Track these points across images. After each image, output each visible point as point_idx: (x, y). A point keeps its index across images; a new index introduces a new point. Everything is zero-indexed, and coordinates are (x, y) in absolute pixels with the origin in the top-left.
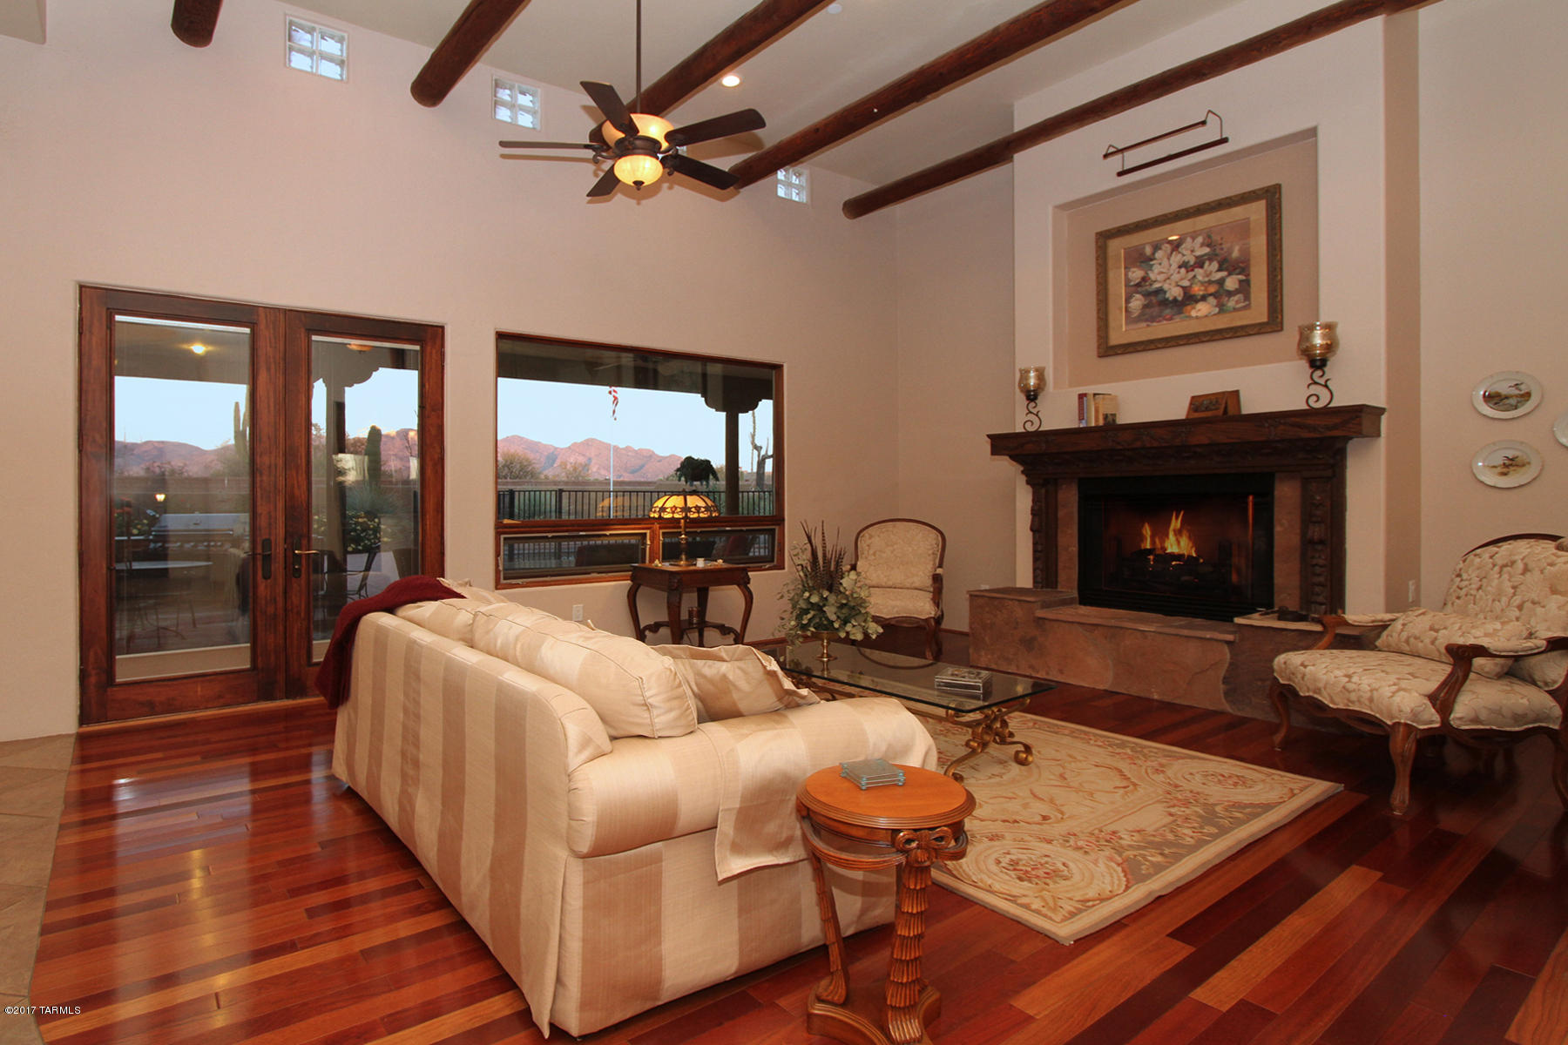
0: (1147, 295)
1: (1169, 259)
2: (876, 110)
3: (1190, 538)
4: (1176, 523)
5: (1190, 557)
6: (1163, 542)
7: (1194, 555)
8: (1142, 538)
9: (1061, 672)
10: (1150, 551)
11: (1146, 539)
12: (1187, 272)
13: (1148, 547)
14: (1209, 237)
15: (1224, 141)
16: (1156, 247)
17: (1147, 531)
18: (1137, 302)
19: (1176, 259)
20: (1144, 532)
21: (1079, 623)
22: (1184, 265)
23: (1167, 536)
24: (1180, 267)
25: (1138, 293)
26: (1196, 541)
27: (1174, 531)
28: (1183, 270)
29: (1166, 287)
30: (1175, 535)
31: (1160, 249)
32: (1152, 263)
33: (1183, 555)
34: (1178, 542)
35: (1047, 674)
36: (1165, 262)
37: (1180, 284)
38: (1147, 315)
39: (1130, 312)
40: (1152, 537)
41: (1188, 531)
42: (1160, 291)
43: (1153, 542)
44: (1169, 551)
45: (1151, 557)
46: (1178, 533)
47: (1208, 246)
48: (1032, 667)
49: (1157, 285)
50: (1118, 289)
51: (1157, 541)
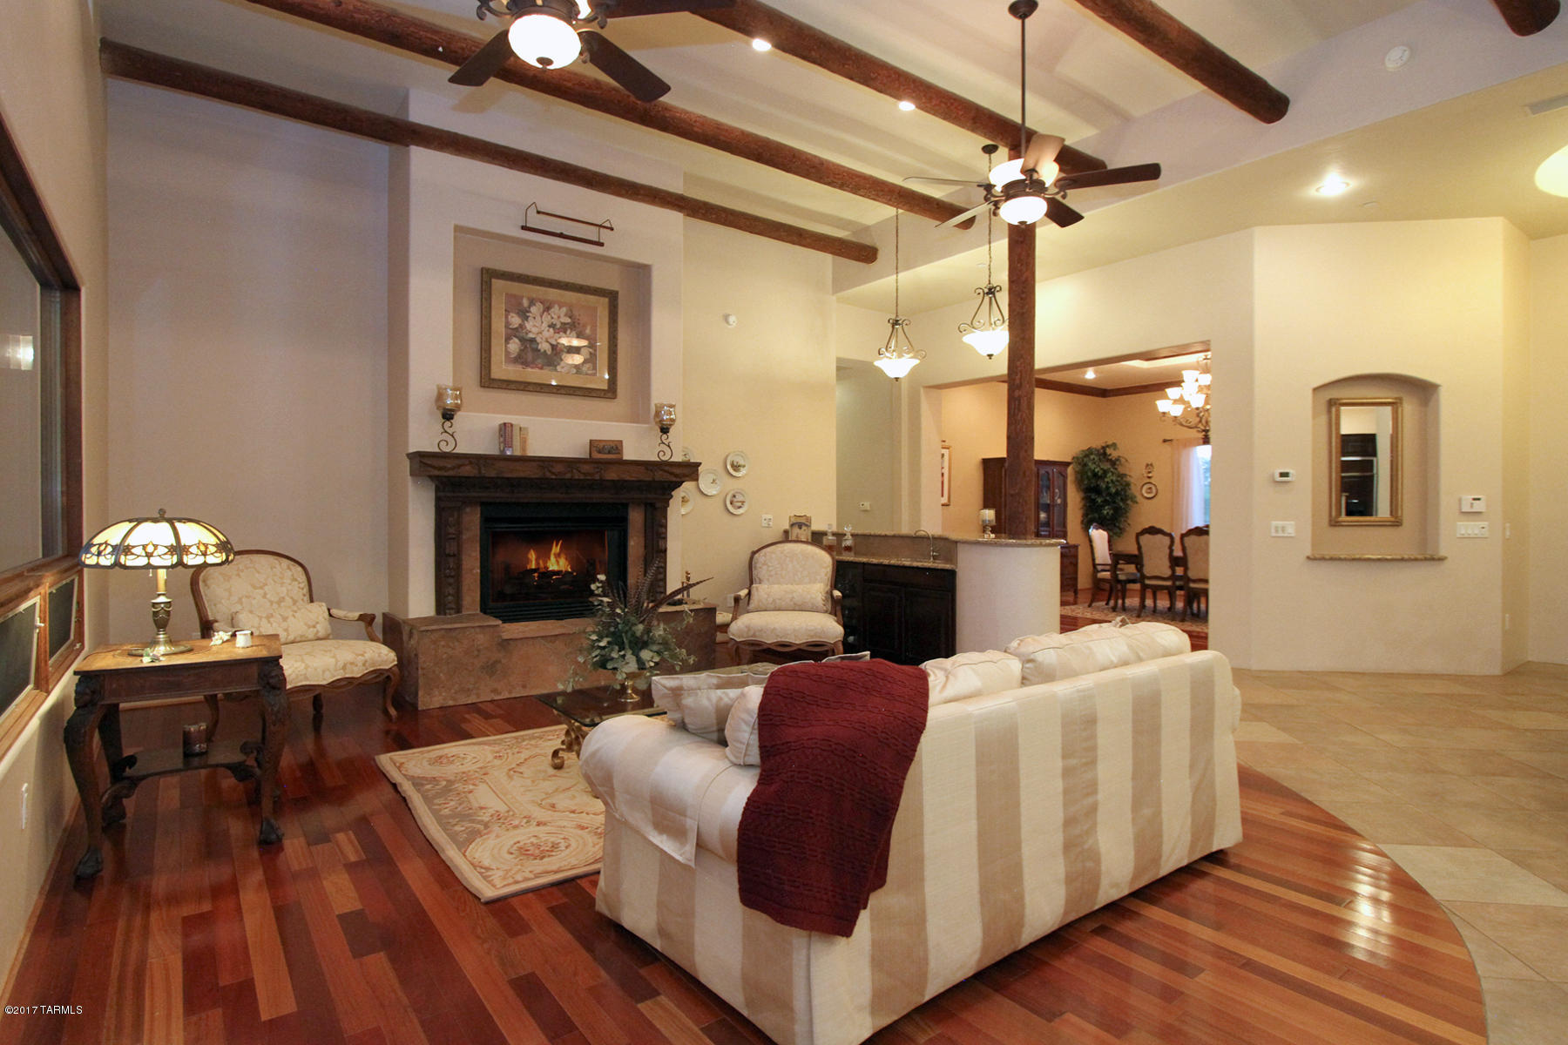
0: (522, 340)
1: (541, 317)
2: (441, 49)
3: (566, 559)
4: (556, 549)
5: (567, 572)
6: (545, 562)
7: (570, 570)
8: (529, 561)
9: (524, 687)
10: (535, 571)
11: (532, 562)
12: (555, 333)
13: (533, 567)
14: (571, 311)
15: (602, 245)
16: (532, 302)
17: (532, 555)
18: (514, 346)
19: (547, 319)
20: (530, 556)
21: (542, 637)
22: (552, 326)
23: (549, 558)
24: (549, 326)
25: (515, 336)
26: (569, 560)
27: (555, 554)
28: (551, 330)
29: (538, 340)
30: (556, 557)
31: (535, 305)
32: (528, 314)
33: (562, 571)
34: (558, 562)
35: (510, 692)
36: (538, 318)
37: (549, 340)
38: (520, 359)
39: (509, 353)
40: (537, 560)
41: (566, 554)
42: (533, 340)
43: (537, 563)
44: (550, 569)
45: (536, 575)
46: (558, 556)
47: (570, 317)
48: (495, 691)
49: (531, 335)
50: (498, 326)
51: (541, 562)
